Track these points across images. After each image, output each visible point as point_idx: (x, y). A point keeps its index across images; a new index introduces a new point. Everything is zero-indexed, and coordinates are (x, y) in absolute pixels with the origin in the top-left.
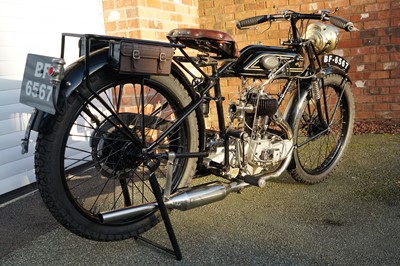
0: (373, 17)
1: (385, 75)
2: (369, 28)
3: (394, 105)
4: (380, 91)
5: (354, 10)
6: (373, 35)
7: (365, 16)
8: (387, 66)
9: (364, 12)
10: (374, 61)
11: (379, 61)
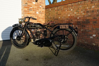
0: (80, 18)
1: (81, 32)
2: (79, 21)
3: (83, 39)
4: (80, 36)
5: (76, 17)
6: (80, 23)
7: (78, 18)
8: (82, 30)
9: (78, 17)
10: (79, 29)
11: (80, 29)
